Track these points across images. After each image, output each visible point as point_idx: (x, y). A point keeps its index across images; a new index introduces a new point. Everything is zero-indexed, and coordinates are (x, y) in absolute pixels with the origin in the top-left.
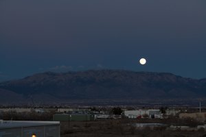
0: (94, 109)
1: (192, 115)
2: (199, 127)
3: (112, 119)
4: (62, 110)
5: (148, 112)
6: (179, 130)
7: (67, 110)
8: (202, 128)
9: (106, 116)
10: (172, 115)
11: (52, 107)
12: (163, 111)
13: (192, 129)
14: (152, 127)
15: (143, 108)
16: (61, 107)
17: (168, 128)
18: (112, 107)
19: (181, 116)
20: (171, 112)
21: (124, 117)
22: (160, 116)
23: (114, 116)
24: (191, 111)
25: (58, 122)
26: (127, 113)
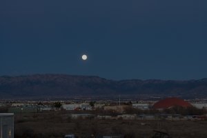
0: (40, 104)
1: (114, 108)
2: (119, 116)
3: (54, 111)
4: (15, 105)
5: (81, 106)
6: (104, 119)
7: (19, 105)
8: (121, 118)
9: (49, 109)
10: (98, 108)
11: (7, 102)
12: (92, 104)
13: (113, 118)
14: (84, 117)
15: (77, 103)
16: (14, 102)
17: (95, 118)
18: (54, 102)
19: (105, 108)
20: (98, 105)
21: (62, 109)
22: (89, 108)
23: (55, 109)
24: (112, 104)
25: (13, 114)
26: (65, 106)
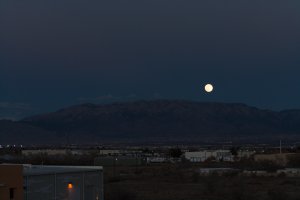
0: (147, 151)
1: (271, 157)
2: (279, 172)
3: (169, 162)
4: (105, 152)
5: (214, 154)
6: (254, 176)
7: (112, 152)
8: (283, 174)
9: (162, 160)
10: (245, 157)
11: (92, 149)
12: (234, 151)
13: (270, 174)
14: (220, 173)
15: (209, 149)
16: (104, 149)
17: (240, 174)
18: (170, 147)
19: (257, 158)
20: (244, 153)
21: (184, 159)
22: (231, 158)
23: (171, 159)
24: (269, 152)
25: (101, 167)
26: (188, 155)
